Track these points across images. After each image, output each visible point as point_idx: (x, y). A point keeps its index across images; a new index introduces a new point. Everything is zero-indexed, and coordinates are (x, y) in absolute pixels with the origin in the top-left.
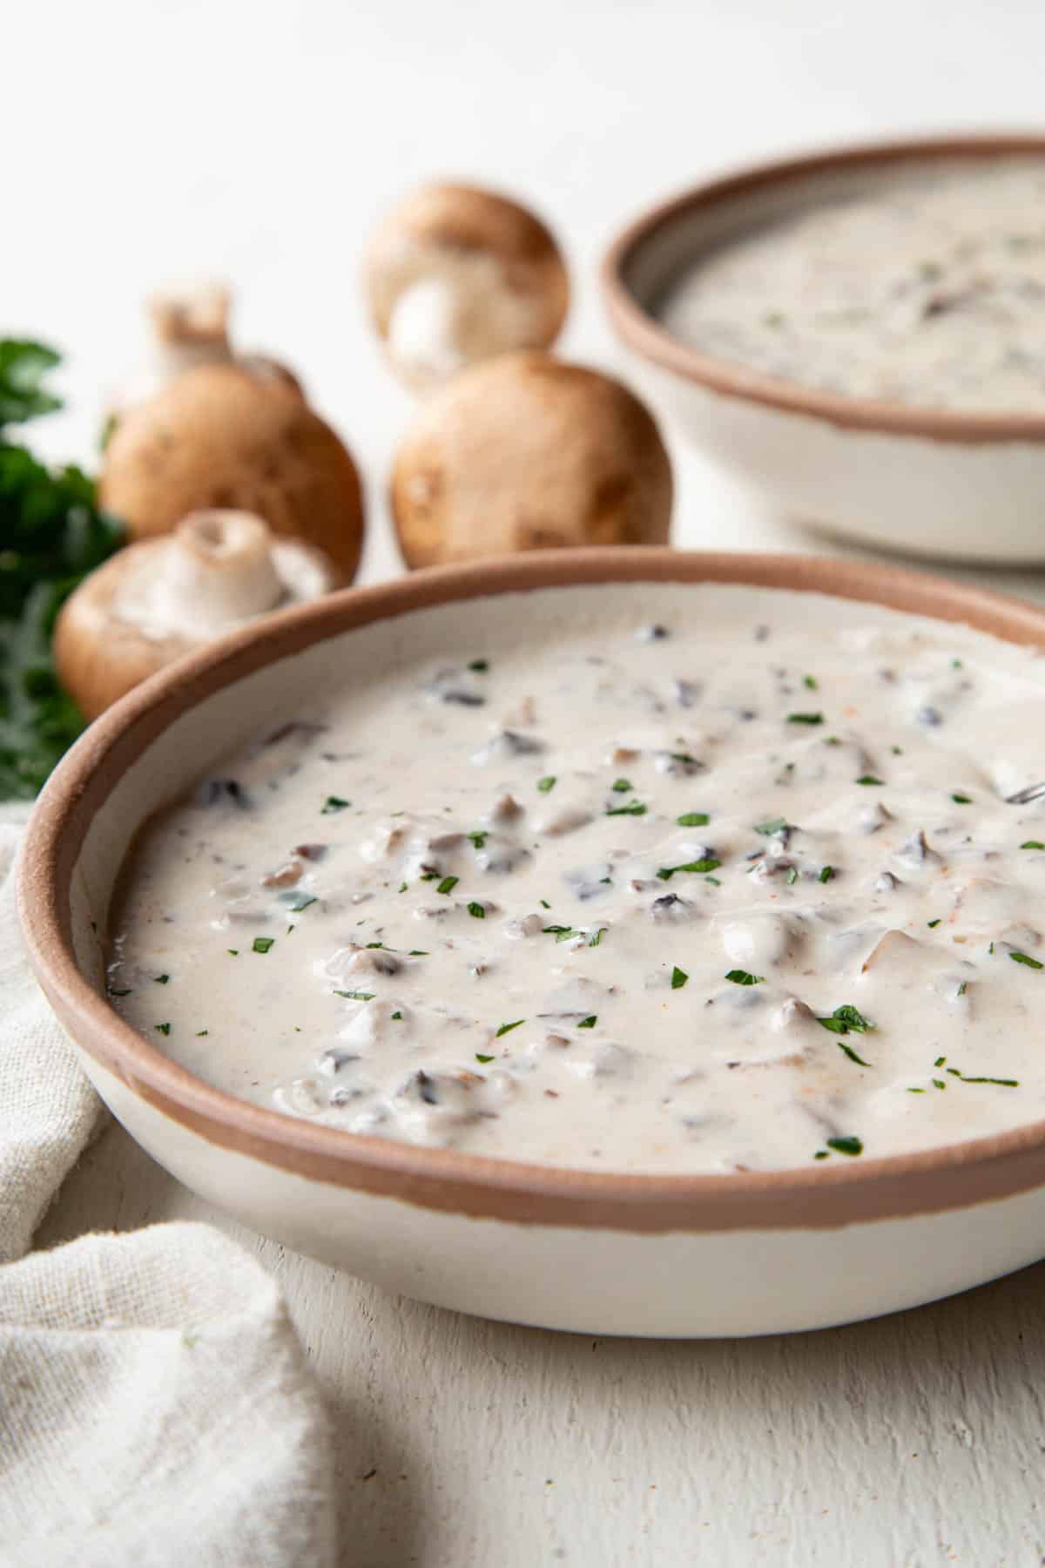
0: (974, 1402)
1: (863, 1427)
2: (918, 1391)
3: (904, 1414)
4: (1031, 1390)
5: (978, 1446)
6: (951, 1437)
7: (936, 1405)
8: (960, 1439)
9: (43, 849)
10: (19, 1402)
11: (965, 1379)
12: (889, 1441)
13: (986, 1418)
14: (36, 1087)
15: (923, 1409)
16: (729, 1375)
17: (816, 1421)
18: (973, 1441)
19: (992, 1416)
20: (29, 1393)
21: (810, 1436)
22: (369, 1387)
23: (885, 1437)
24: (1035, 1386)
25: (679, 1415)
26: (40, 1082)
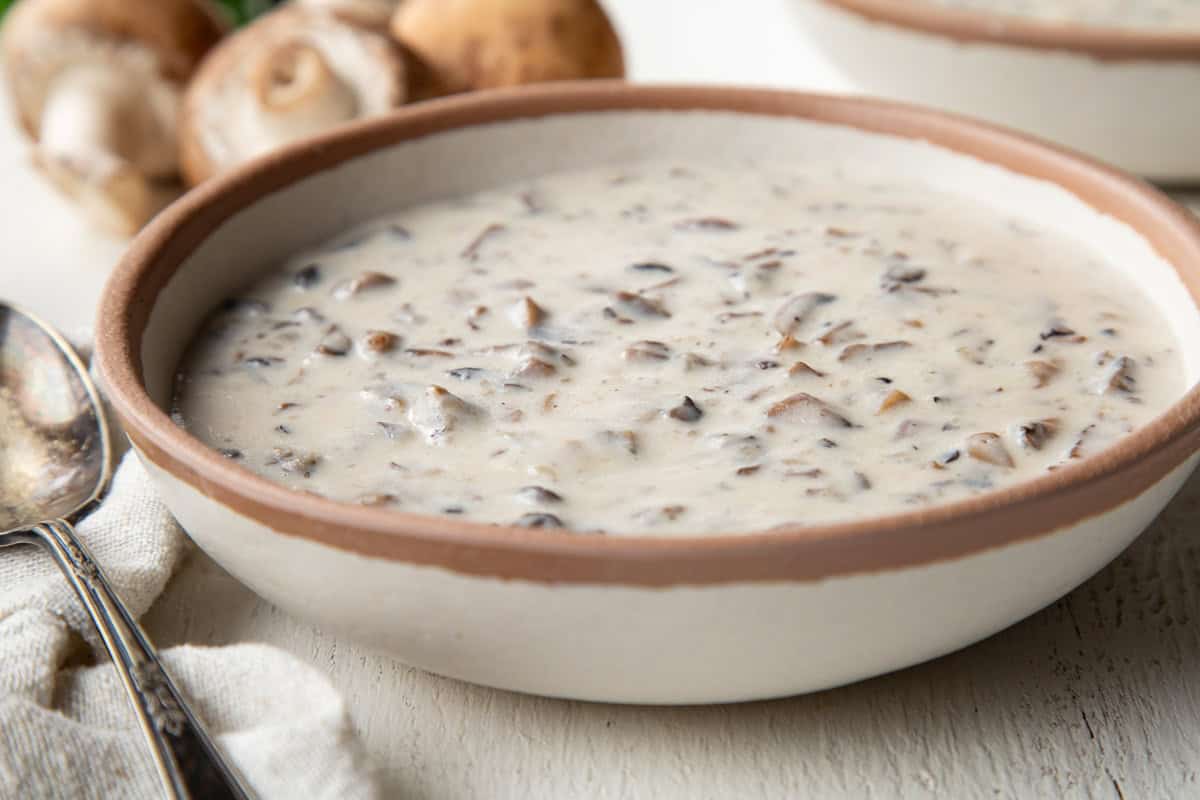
0: (937, 759)
1: (841, 776)
2: (888, 751)
3: (876, 767)
4: (985, 748)
5: (939, 790)
6: (916, 785)
7: (904, 763)
8: (924, 785)
9: (116, 313)
10: (115, 785)
11: (928, 742)
12: (864, 788)
13: (947, 771)
14: (125, 528)
15: (892, 765)
16: (725, 743)
17: (801, 775)
18: (936, 785)
19: (951, 769)
20: (124, 780)
21: (796, 785)
22: (413, 757)
23: (860, 785)
24: (988, 745)
25: (682, 772)
26: (128, 524)
